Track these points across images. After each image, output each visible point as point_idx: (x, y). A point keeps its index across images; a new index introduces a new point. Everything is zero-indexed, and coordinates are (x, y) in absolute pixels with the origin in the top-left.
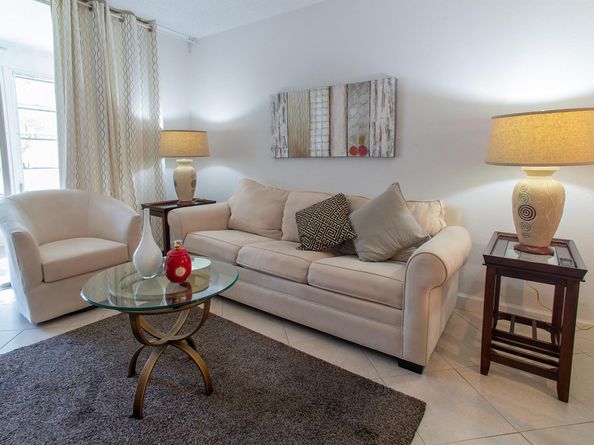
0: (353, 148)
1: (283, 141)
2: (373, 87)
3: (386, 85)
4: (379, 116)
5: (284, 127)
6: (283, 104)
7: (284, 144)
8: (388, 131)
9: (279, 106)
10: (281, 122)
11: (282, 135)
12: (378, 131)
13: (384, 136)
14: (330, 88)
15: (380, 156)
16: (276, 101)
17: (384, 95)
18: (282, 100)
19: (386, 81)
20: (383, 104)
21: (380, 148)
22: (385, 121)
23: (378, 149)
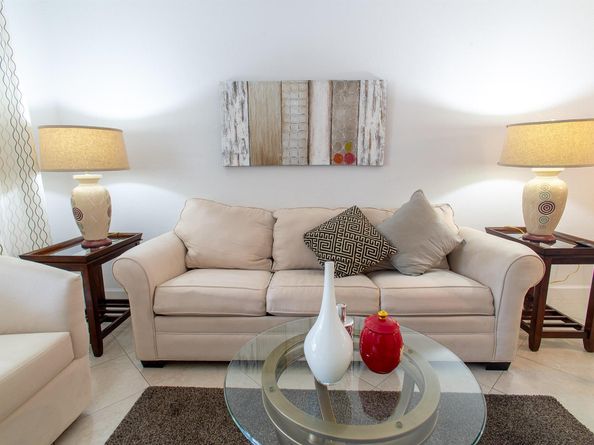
0: (338, 156)
1: (241, 145)
2: (363, 88)
3: (378, 87)
4: (369, 121)
5: (243, 127)
6: (240, 96)
7: (244, 148)
8: (379, 138)
9: (235, 98)
10: (239, 119)
11: (240, 136)
12: (367, 137)
13: (374, 143)
14: (309, 83)
15: (369, 164)
16: (231, 91)
17: (375, 98)
18: (240, 90)
19: (378, 83)
20: (374, 109)
21: (369, 155)
22: (375, 126)
23: (366, 157)
